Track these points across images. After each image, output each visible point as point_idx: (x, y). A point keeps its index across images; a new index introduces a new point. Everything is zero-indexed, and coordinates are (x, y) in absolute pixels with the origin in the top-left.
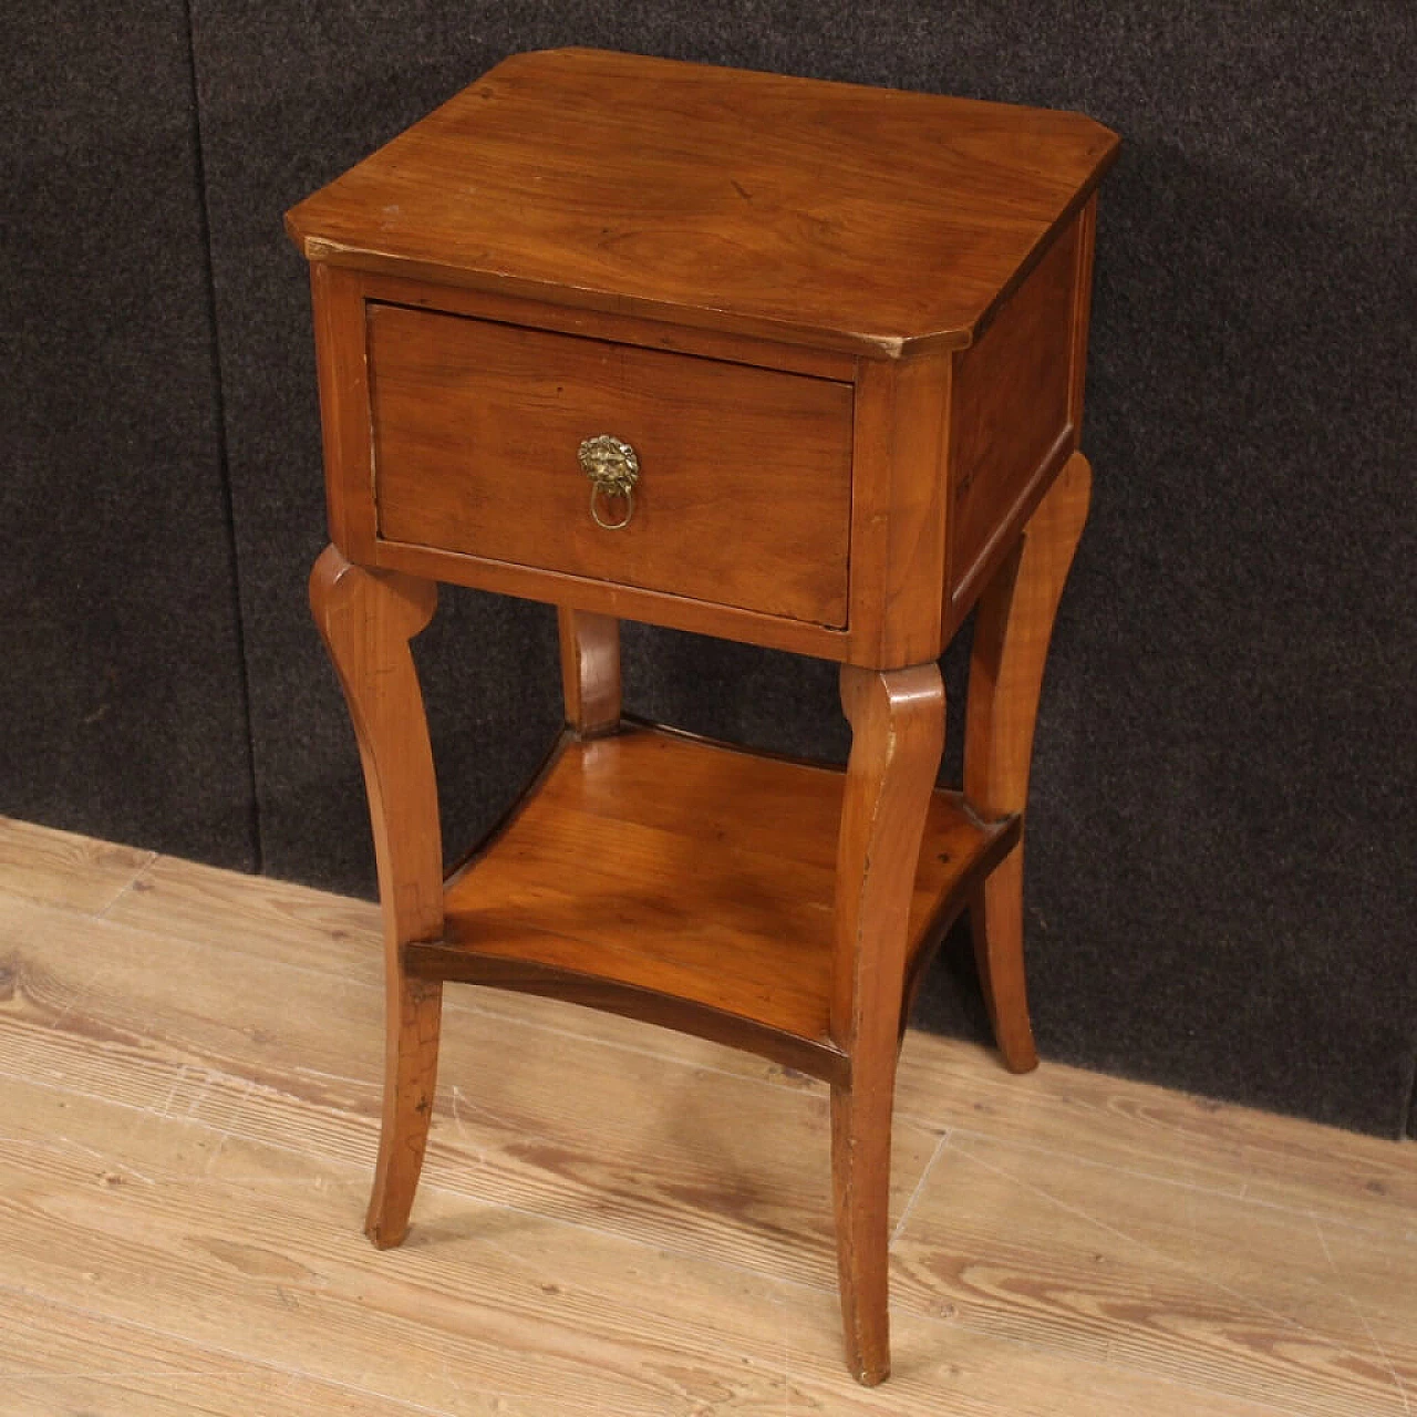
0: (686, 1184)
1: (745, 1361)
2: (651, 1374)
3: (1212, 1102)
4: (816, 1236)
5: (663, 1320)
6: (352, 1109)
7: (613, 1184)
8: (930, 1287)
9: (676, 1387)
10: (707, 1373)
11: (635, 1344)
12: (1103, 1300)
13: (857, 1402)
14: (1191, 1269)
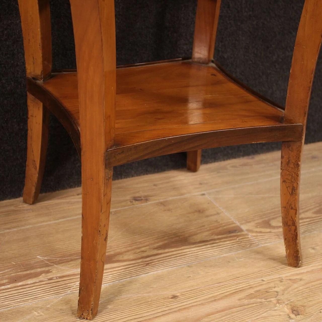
0: (161, 244)
1: (263, 280)
2: (246, 302)
3: (250, 157)
4: (220, 237)
5: (221, 284)
6: (9, 283)
7: (139, 256)
8: (270, 232)
9: (259, 300)
10: (259, 291)
11: (226, 296)
12: (311, 212)
13: (308, 272)
14: (314, 194)
